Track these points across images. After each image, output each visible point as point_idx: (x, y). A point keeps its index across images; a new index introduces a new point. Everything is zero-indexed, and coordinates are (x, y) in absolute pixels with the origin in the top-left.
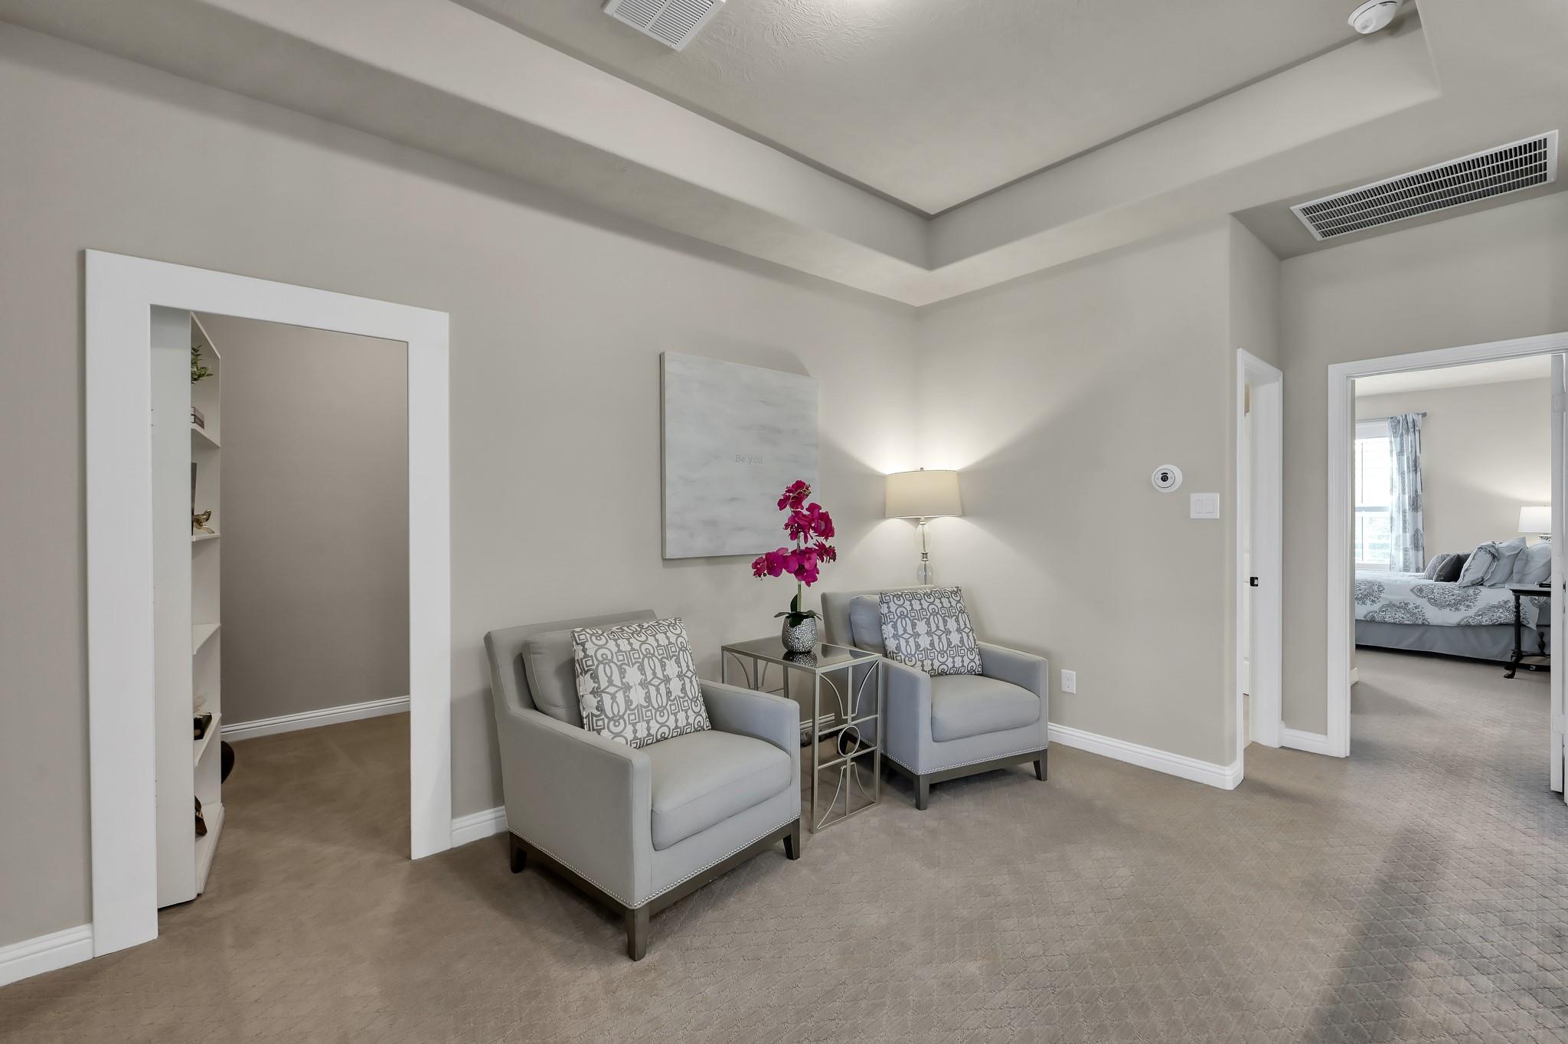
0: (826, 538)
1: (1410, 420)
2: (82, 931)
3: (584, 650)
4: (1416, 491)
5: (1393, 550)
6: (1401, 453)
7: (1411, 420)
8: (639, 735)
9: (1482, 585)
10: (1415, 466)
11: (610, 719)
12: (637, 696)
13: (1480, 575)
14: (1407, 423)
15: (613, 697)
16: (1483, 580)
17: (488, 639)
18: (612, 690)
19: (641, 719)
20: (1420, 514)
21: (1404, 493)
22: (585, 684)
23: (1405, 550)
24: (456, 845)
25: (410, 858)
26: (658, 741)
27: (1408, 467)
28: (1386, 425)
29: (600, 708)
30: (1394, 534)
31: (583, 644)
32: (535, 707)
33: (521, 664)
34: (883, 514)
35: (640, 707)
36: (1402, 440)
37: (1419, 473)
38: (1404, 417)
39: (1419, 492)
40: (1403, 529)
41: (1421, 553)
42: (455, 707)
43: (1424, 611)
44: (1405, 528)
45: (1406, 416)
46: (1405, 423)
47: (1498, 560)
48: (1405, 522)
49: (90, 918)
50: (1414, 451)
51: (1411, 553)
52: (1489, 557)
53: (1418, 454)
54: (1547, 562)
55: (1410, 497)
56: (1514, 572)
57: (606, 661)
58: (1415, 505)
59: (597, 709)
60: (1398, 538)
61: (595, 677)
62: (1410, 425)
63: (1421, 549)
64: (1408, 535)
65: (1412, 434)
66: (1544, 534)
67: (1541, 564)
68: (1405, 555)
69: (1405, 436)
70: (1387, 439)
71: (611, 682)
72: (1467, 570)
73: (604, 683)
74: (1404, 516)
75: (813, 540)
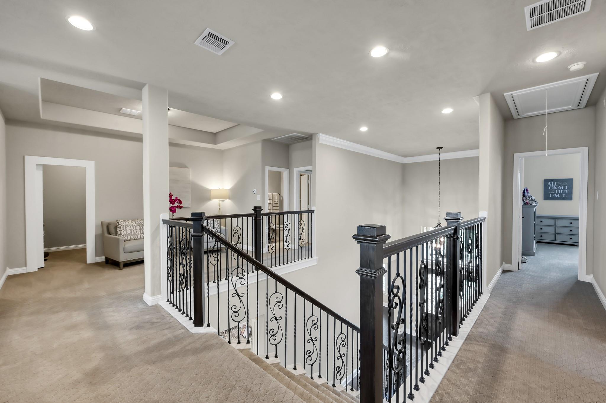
0: (180, 204)
2: (25, 268)
3: (118, 224)
8: (128, 238)
11: (122, 235)
12: (129, 232)
15: (123, 232)
17: (102, 223)
18: (123, 230)
19: (129, 235)
22: (118, 229)
24: (96, 262)
25: (86, 263)
26: (133, 240)
29: (121, 233)
31: (118, 223)
32: (110, 234)
33: (108, 227)
34: (209, 199)
35: (129, 234)
42: (96, 236)
49: (26, 266)
57: (123, 225)
59: (120, 233)
61: (120, 228)
71: (123, 229)
73: (122, 229)
75: (176, 204)
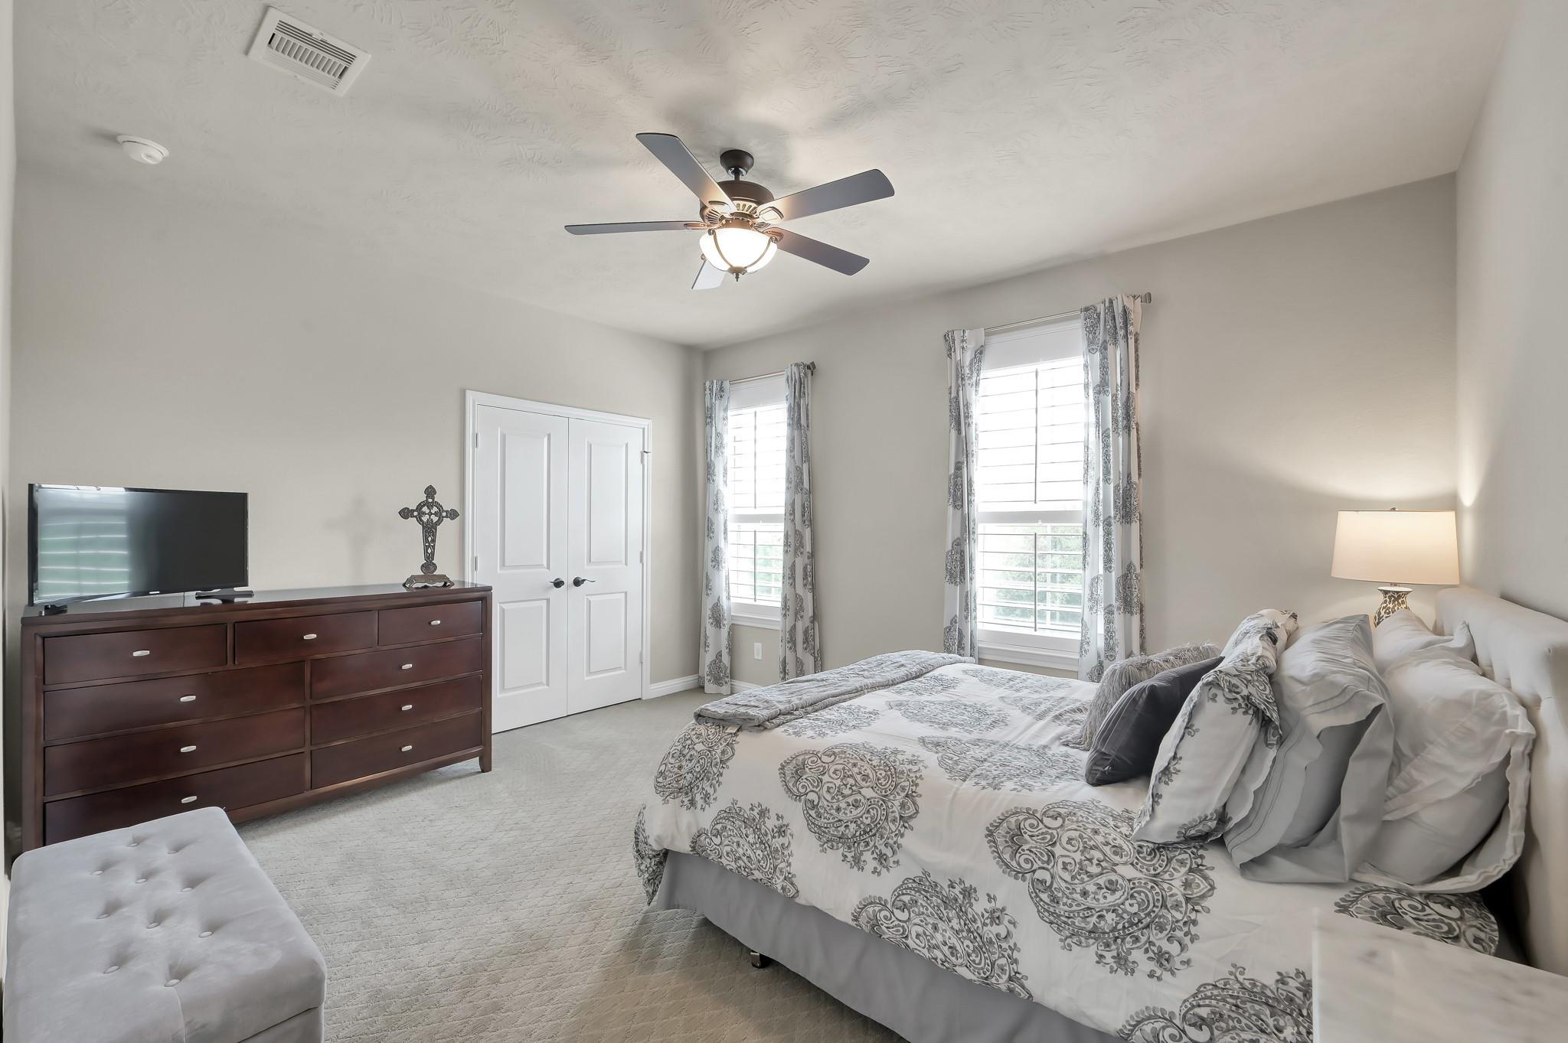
1: (1118, 310)
4: (1129, 475)
5: (1087, 610)
6: (1102, 387)
7: (1121, 309)
9: (1221, 843)
10: (1128, 416)
13: (1212, 803)
14: (1114, 318)
16: (1222, 818)
20: (1135, 527)
21: (1106, 480)
23: (1109, 611)
27: (1115, 420)
28: (1076, 330)
30: (1089, 575)
36: (1104, 358)
37: (1134, 432)
38: (1107, 304)
39: (1135, 478)
40: (1105, 563)
41: (1136, 618)
43: (1018, 937)
44: (1108, 560)
45: (1111, 302)
46: (1109, 318)
47: (1281, 742)
48: (1108, 544)
50: (1125, 384)
51: (1118, 618)
52: (1243, 726)
53: (1133, 389)
54: (1486, 777)
55: (1116, 487)
56: (1348, 805)
58: (1126, 508)
60: (1095, 580)
62: (1119, 321)
63: (1136, 609)
64: (1114, 576)
65: (1121, 342)
66: (1392, 584)
67: (1463, 784)
68: (1109, 622)
69: (1110, 348)
70: (1079, 360)
72: (1166, 771)
74: (1108, 533)
